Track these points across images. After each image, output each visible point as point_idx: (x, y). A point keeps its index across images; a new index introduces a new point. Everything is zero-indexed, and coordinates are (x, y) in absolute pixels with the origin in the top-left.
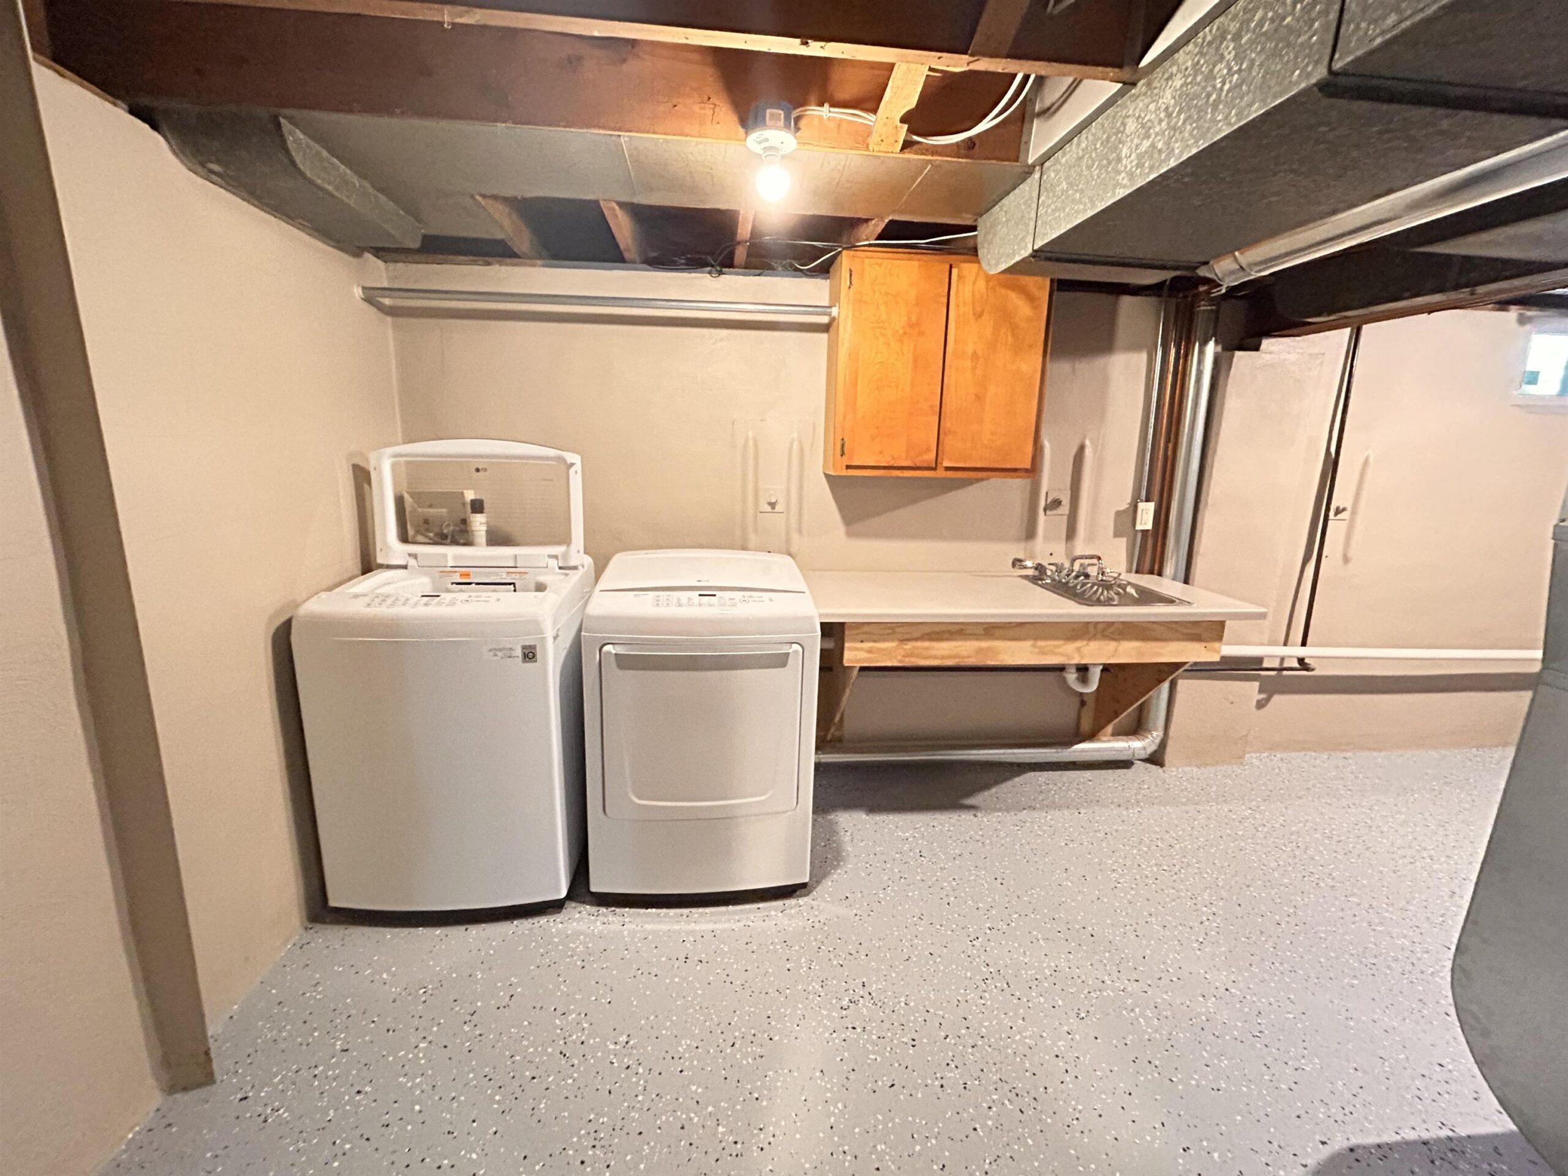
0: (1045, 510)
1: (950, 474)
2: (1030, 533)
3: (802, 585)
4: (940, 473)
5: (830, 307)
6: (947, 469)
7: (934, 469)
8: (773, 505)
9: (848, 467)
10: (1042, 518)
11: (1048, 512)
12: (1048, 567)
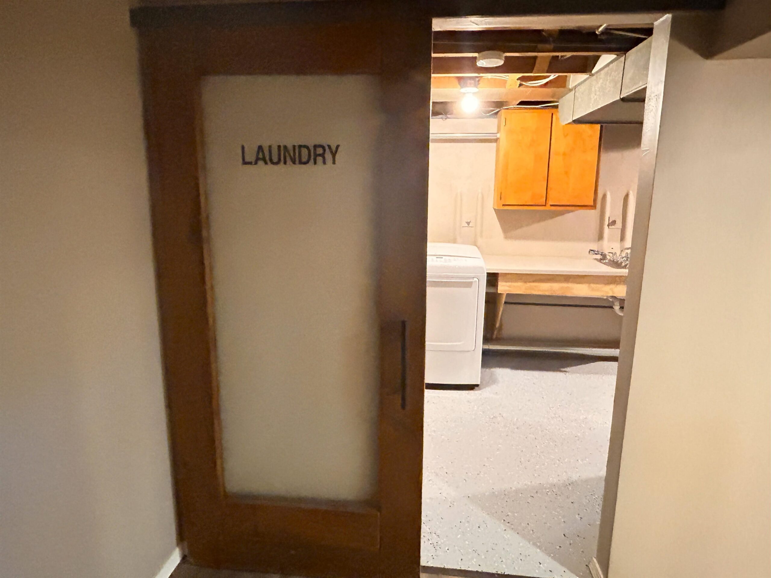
0: (608, 226)
1: (553, 208)
2: (600, 237)
3: (479, 255)
4: (548, 208)
5: (497, 133)
6: (551, 205)
7: (545, 205)
8: (468, 223)
9: (503, 205)
10: (606, 230)
11: (610, 227)
12: (607, 254)
